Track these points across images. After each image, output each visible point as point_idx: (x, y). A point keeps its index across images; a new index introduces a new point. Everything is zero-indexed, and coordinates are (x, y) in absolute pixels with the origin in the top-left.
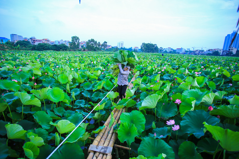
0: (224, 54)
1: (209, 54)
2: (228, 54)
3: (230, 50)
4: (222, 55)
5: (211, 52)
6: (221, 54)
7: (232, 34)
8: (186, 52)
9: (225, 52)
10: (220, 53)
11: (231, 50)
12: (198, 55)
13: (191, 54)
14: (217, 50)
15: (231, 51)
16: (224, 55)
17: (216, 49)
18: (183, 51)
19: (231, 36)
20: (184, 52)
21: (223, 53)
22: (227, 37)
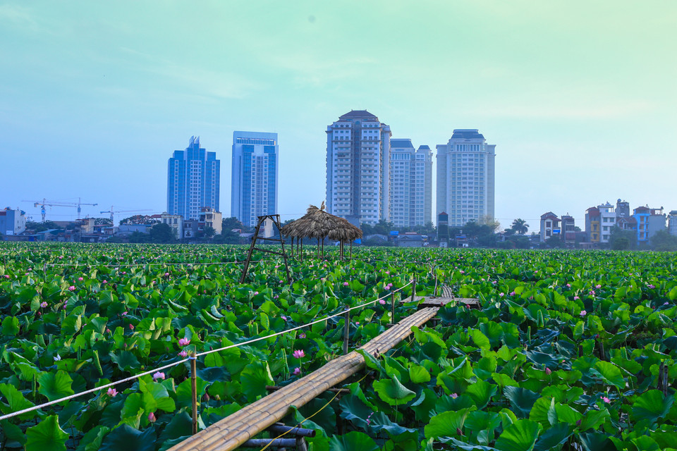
0: (188, 234)
1: (136, 238)
2: (201, 234)
3: (202, 217)
4: (185, 241)
5: (142, 229)
6: (179, 237)
7: (188, 149)
8: (34, 231)
9: (190, 225)
10: (176, 229)
11: (206, 220)
12: (96, 241)
13: (59, 238)
14: (165, 220)
15: (208, 223)
16: (190, 239)
17: (160, 216)
18: (16, 225)
19: (185, 158)
20: (23, 228)
21: (183, 231)
22: (177, 163)
